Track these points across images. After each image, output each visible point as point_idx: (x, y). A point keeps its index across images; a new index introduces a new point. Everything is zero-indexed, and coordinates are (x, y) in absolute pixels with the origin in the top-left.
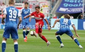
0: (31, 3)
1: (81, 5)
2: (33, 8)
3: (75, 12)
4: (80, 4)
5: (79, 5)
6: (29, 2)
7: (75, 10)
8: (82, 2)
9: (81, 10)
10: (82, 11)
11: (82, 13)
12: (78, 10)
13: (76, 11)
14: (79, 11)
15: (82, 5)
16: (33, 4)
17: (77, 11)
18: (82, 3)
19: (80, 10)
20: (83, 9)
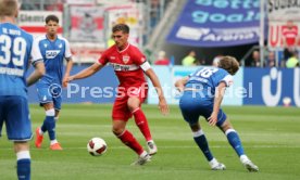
0: (78, 11)
1: (253, 17)
2: (84, 29)
3: (232, 41)
4: (251, 14)
5: (245, 15)
6: (69, 6)
7: (234, 35)
8: (256, 5)
9: (255, 34)
10: (258, 38)
11: (257, 44)
12: (244, 34)
13: (235, 38)
14: (247, 37)
15: (257, 18)
16: (82, 15)
17: (242, 37)
18: (257, 10)
19: (251, 36)
20: (260, 31)
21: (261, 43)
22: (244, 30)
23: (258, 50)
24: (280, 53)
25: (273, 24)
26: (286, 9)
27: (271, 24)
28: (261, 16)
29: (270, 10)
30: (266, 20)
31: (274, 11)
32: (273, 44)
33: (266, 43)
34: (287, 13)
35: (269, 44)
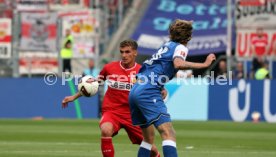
0: (28, 18)
1: (220, 24)
2: (35, 38)
3: (197, 50)
4: (217, 21)
5: (211, 23)
6: (20, 12)
7: (198, 43)
8: (222, 11)
9: (221, 42)
10: (225, 47)
11: (224, 53)
12: (210, 43)
13: (201, 46)
14: (213, 46)
15: (224, 25)
16: (33, 22)
17: (207, 46)
18: (224, 17)
19: (218, 44)
20: (227, 40)
21: (229, 52)
22: (210, 38)
23: (225, 60)
24: (248, 63)
25: (241, 32)
26: (256, 16)
27: (239, 31)
28: (228, 23)
29: (239, 17)
30: (234, 28)
31: (242, 18)
32: (242, 54)
33: (233, 52)
34: (257, 20)
35: (237, 54)
